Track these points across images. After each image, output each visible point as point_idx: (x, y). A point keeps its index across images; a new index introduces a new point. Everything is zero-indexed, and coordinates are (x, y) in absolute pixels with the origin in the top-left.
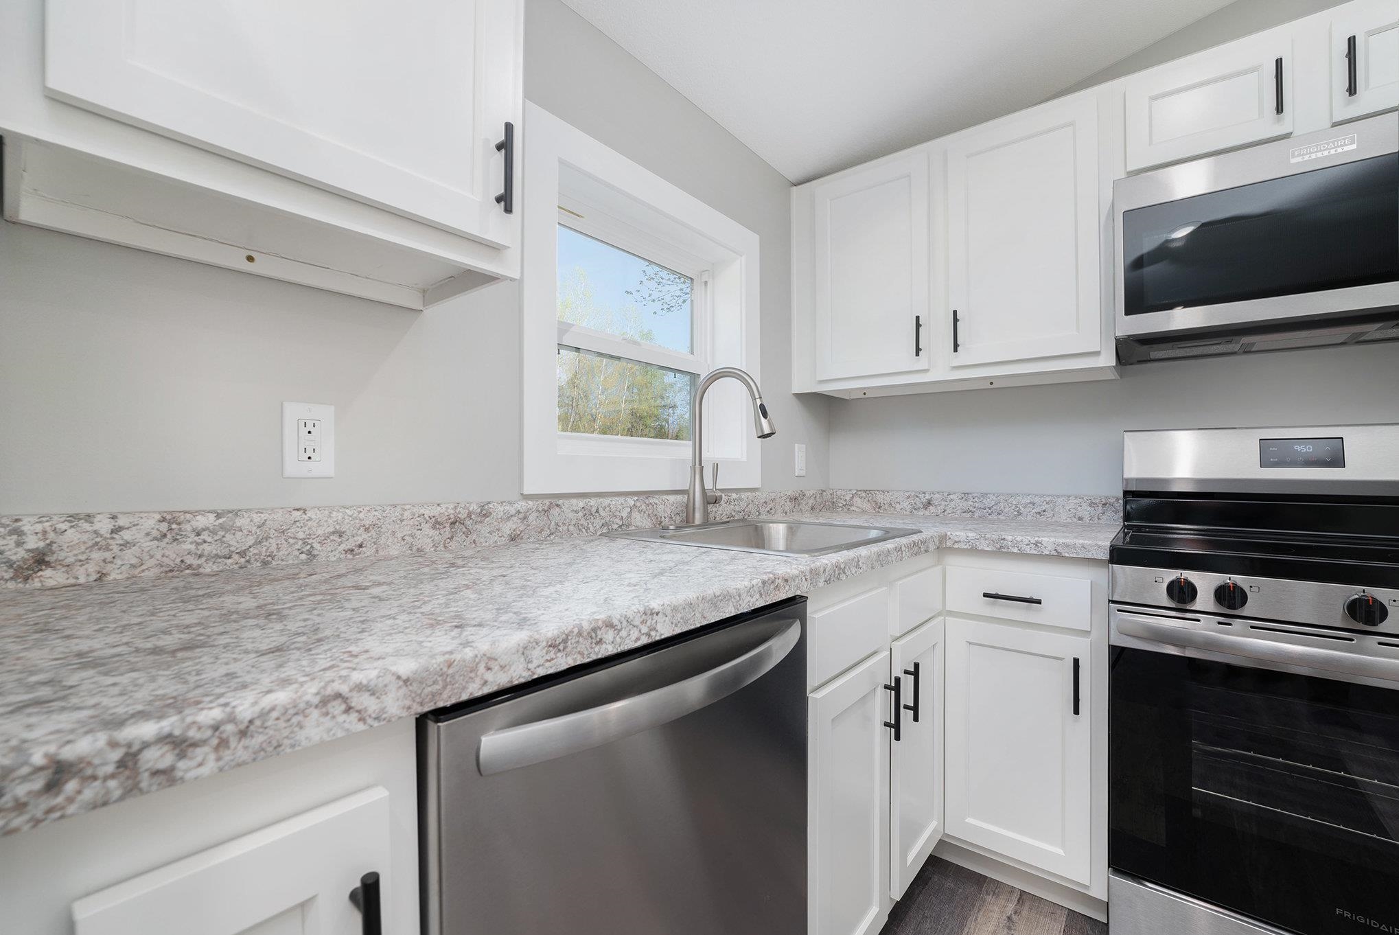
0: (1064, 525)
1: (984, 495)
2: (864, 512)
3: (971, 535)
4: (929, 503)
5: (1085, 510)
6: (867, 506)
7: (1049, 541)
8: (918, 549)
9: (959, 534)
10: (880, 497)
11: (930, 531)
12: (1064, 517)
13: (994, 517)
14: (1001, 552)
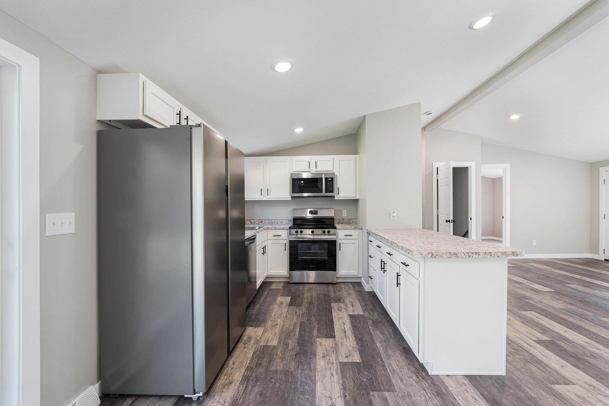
0: (284, 224)
1: (272, 220)
2: (249, 224)
3: (271, 227)
4: (262, 222)
5: (288, 222)
6: (249, 223)
7: (282, 227)
8: (265, 229)
9: (270, 227)
10: (252, 221)
11: (265, 227)
12: (285, 223)
13: (274, 224)
14: (276, 229)
